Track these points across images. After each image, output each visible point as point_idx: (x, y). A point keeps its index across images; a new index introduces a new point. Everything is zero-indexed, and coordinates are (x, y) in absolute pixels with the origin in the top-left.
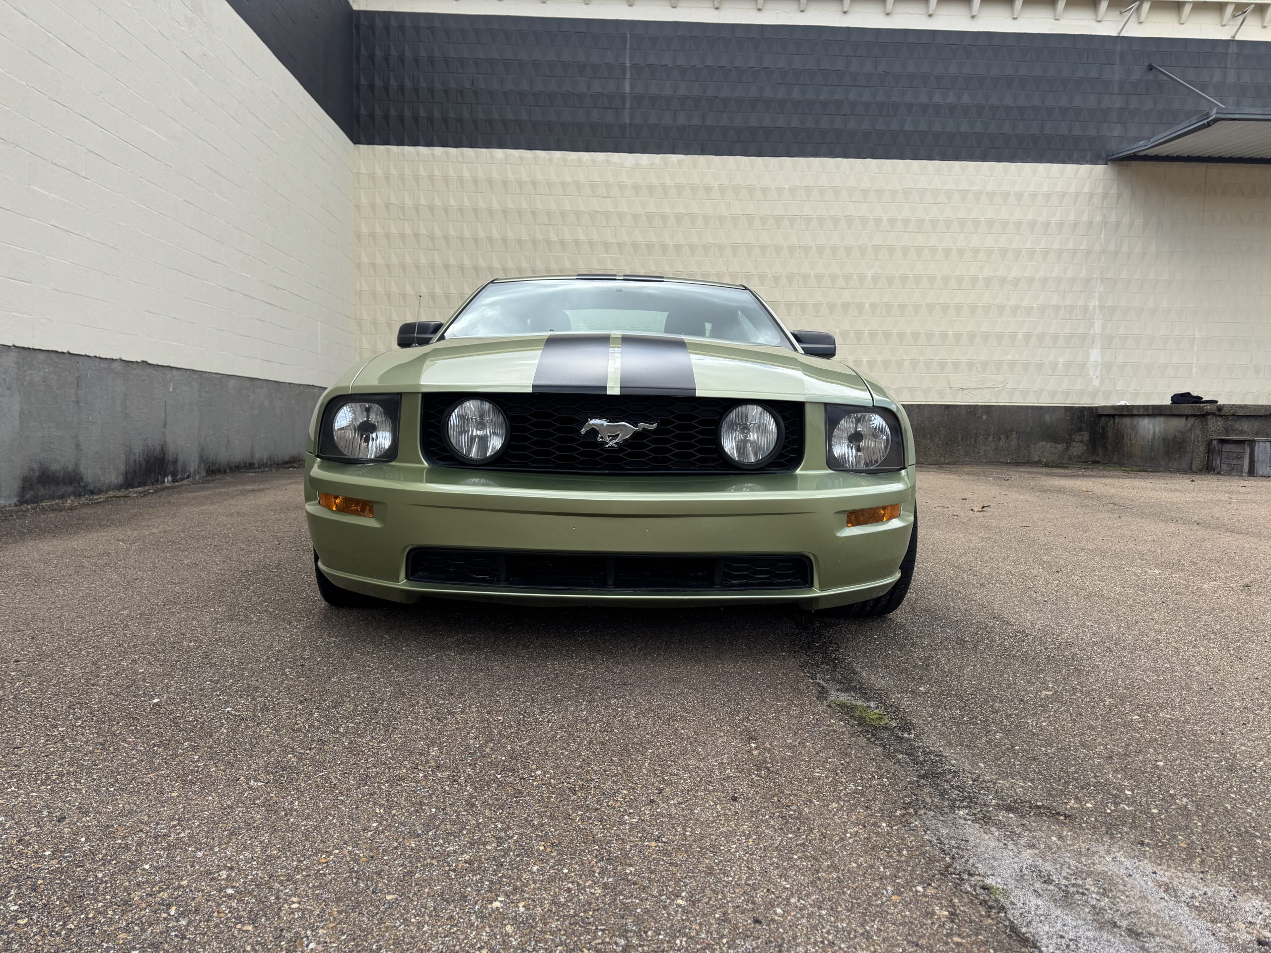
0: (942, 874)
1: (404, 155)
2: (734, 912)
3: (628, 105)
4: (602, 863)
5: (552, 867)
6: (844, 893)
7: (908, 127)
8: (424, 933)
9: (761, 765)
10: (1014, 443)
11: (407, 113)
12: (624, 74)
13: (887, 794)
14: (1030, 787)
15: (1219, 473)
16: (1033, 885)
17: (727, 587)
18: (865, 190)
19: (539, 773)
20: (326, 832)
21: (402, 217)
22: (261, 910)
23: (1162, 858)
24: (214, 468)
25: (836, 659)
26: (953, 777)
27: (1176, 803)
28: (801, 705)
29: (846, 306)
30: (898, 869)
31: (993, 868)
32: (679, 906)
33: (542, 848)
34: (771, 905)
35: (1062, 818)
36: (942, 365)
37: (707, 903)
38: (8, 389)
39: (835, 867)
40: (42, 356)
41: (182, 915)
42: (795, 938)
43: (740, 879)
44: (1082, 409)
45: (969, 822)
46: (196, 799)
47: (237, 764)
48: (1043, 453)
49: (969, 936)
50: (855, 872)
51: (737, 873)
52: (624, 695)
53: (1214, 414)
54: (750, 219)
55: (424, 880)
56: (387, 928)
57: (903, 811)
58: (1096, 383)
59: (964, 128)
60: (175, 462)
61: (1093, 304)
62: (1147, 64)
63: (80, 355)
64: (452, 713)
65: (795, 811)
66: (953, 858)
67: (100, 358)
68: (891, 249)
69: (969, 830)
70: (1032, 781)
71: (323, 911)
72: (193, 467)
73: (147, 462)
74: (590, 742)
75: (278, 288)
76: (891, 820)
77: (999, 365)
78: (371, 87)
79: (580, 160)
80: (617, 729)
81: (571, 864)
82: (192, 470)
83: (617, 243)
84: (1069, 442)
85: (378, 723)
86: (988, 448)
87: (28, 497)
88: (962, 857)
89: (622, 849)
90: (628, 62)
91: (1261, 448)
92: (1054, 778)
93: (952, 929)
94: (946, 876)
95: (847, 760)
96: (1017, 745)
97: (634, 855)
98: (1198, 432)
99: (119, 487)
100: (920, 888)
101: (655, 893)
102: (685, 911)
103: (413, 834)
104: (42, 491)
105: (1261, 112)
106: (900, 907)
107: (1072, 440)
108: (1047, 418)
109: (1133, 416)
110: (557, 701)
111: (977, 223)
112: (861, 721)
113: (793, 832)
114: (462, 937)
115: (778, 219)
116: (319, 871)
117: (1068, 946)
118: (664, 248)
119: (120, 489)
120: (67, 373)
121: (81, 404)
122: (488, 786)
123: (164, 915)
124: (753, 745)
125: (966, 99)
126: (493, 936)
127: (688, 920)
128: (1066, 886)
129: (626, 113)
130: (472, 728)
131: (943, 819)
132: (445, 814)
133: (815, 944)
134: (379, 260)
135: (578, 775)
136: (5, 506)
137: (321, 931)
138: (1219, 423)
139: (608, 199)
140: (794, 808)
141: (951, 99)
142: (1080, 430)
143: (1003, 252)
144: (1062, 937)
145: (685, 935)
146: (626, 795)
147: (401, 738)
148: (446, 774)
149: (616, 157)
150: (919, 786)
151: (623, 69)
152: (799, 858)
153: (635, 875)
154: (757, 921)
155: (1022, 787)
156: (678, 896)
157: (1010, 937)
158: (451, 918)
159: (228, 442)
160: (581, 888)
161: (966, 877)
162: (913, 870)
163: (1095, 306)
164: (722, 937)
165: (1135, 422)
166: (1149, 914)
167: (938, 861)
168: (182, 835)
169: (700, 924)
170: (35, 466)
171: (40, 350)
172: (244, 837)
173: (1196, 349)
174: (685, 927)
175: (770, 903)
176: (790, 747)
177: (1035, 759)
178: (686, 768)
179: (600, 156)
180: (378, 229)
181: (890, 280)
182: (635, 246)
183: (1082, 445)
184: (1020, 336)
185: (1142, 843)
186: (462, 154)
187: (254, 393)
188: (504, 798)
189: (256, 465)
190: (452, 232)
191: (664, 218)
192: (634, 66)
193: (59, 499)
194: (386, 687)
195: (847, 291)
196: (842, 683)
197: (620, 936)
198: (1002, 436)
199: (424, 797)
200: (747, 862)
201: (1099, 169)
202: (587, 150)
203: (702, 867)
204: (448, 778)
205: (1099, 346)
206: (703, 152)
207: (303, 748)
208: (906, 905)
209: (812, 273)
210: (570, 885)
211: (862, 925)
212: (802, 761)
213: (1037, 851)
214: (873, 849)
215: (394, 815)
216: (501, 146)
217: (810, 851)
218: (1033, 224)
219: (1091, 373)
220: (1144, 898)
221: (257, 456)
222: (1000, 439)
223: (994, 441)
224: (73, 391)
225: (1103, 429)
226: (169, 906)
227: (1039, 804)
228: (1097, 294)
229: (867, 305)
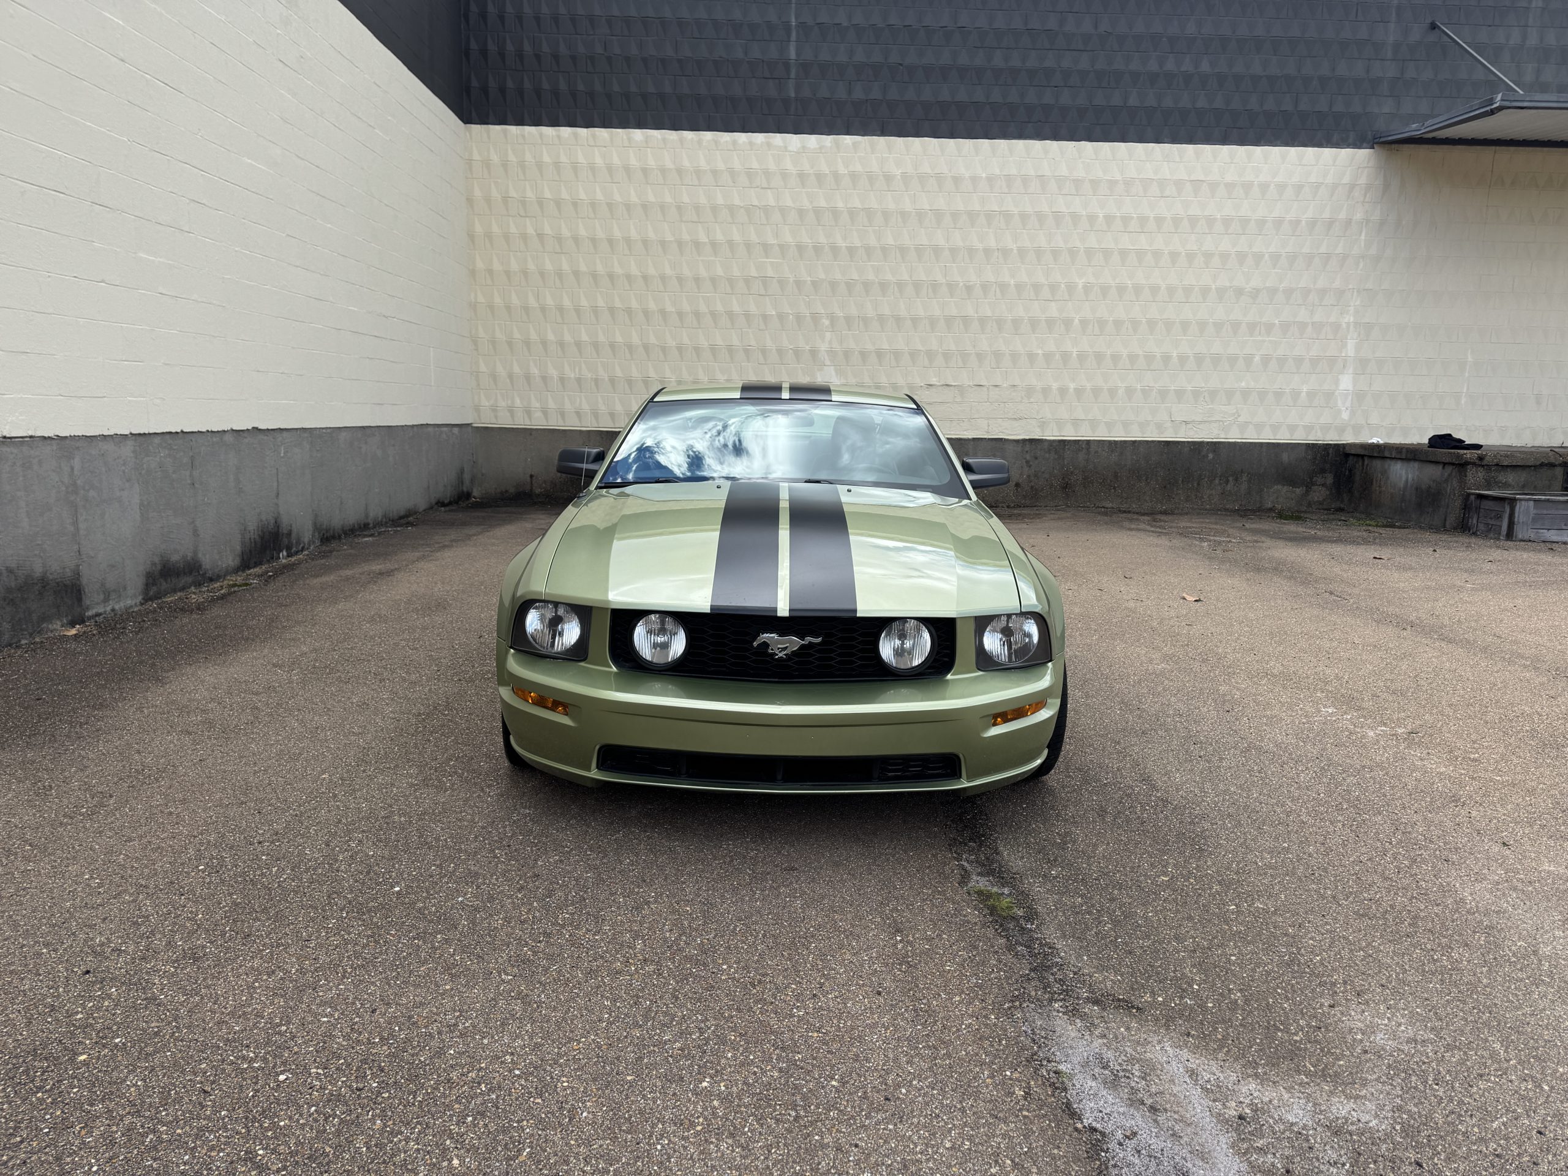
0: (1028, 1061)
1: (523, 136)
2: (872, 1092)
3: (793, 75)
4: (777, 1051)
5: (742, 1054)
6: (952, 1076)
7: (1133, 101)
8: (658, 1105)
9: (903, 960)
10: (1244, 487)
11: (527, 85)
12: (789, 35)
13: (1001, 988)
14: (1118, 980)
15: (1474, 534)
16: (1093, 1070)
17: (884, 780)
18: (1078, 180)
19: (725, 967)
20: (572, 1022)
21: (522, 213)
22: (544, 1087)
23: (1198, 1047)
24: (328, 535)
25: (983, 836)
26: (1059, 970)
27: (1230, 998)
28: (943, 893)
29: (1050, 323)
30: (995, 1057)
31: (1067, 1056)
32: (833, 1086)
33: (733, 1038)
34: (898, 1086)
35: (1134, 1011)
36: (1163, 394)
37: (853, 1084)
38: (128, 481)
39: (948, 1055)
40: (157, 440)
41: (491, 1090)
42: (912, 1111)
43: (878, 1065)
44: (1327, 447)
45: (1061, 1014)
46: (465, 992)
47: (486, 957)
48: (1277, 498)
49: (1034, 1111)
50: (963, 1059)
51: (877, 1060)
52: (791, 883)
53: (1474, 464)
54: (938, 215)
55: (651, 1065)
56: (632, 1101)
57: (1011, 1004)
58: (1345, 416)
59: (1201, 103)
60: (289, 534)
61: (1346, 320)
62: (1429, 21)
63: (192, 432)
64: (648, 903)
65: (925, 1004)
66: (1040, 1047)
67: (212, 432)
68: (1107, 253)
69: (1059, 1022)
70: (1122, 976)
71: (585, 1088)
72: (307, 537)
73: (262, 538)
74: (764, 936)
75: (387, 317)
76: (999, 1010)
77: (1230, 394)
78: (484, 52)
79: (734, 142)
80: (786, 921)
81: (755, 1052)
82: (306, 540)
83: (779, 245)
84: (1309, 485)
85: (588, 913)
86: (1213, 492)
87: (151, 593)
88: (1047, 1045)
89: (792, 1039)
90: (793, 20)
91: (1522, 508)
92: (1141, 973)
93: (1023, 1105)
94: (1030, 1063)
95: (974, 953)
96: (1120, 937)
97: (801, 1044)
98: (1455, 483)
99: (237, 570)
100: (1008, 1073)
101: (817, 1077)
102: (838, 1091)
103: (636, 1025)
104: (164, 586)
105: (1555, 99)
106: (991, 1087)
107: (1313, 484)
108: (1285, 457)
109: (1384, 458)
110: (735, 890)
111: (1210, 221)
112: (993, 910)
113: (921, 1024)
114: (684, 1109)
115: (972, 216)
116: (575, 1056)
117: (1103, 1118)
118: (835, 250)
119: (237, 572)
120: (182, 454)
121: (196, 486)
122: (687, 979)
123: (479, 1091)
124: (899, 938)
125: (1205, 67)
126: (705, 1109)
127: (839, 1097)
128: (1118, 1071)
129: (791, 84)
130: (666, 919)
131: (1040, 1011)
132: (658, 1006)
133: (926, 1116)
134: (497, 266)
135: (756, 969)
136: (131, 607)
137: (588, 1104)
138: (1480, 474)
139: (769, 191)
140: (924, 1001)
141: (1187, 66)
142: (1323, 471)
143: (1241, 257)
144: (1101, 1112)
145: (837, 1109)
146: (794, 989)
147: (610, 930)
148: (652, 968)
149: (777, 139)
150: (1029, 979)
151: (788, 28)
152: (924, 1047)
153: (802, 1061)
154: (887, 1099)
155: (1112, 980)
156: (832, 1078)
157: (1064, 1111)
158: (674, 1094)
159: (341, 503)
160: (764, 1072)
161: (1045, 1063)
162: (1007, 1058)
163: (1348, 324)
164: (862, 1110)
165: (1386, 467)
166: (1170, 1094)
167: (1027, 1050)
168: (467, 1025)
169: (848, 1101)
170: (157, 560)
171: (155, 433)
172: (513, 1027)
173: (1467, 375)
174: (837, 1103)
175: (898, 1085)
176: (929, 940)
177: (1130, 953)
178: (842, 963)
179: (759, 138)
180: (495, 229)
181: (1105, 290)
182: (800, 248)
183: (1324, 489)
184: (1257, 359)
185: (1188, 1035)
186: (594, 136)
187: (366, 443)
188: (700, 991)
189: (371, 525)
190: (582, 232)
191: (835, 213)
192: (802, 25)
193: (180, 591)
194: (587, 873)
195: (1053, 304)
196: (984, 865)
197: (791, 1109)
198: (1231, 479)
199: (639, 990)
200: (884, 1050)
201: (1363, 155)
202: (744, 130)
203: (850, 1054)
204: (654, 971)
205: (1351, 370)
206: (883, 132)
207: (534, 941)
208: (996, 1086)
209: (1012, 282)
210: (755, 1069)
211: (961, 1102)
212: (937, 954)
213: (1105, 1041)
214: (980, 1039)
215: (619, 1007)
216: (640, 125)
217: (932, 1041)
218: (1278, 223)
219: (1340, 403)
220: (1172, 1081)
221: (372, 515)
222: (1227, 482)
223: (1220, 484)
224: (188, 473)
225: (1350, 471)
226: (479, 1084)
227: (1121, 997)
228: (1352, 308)
229: (1076, 321)
